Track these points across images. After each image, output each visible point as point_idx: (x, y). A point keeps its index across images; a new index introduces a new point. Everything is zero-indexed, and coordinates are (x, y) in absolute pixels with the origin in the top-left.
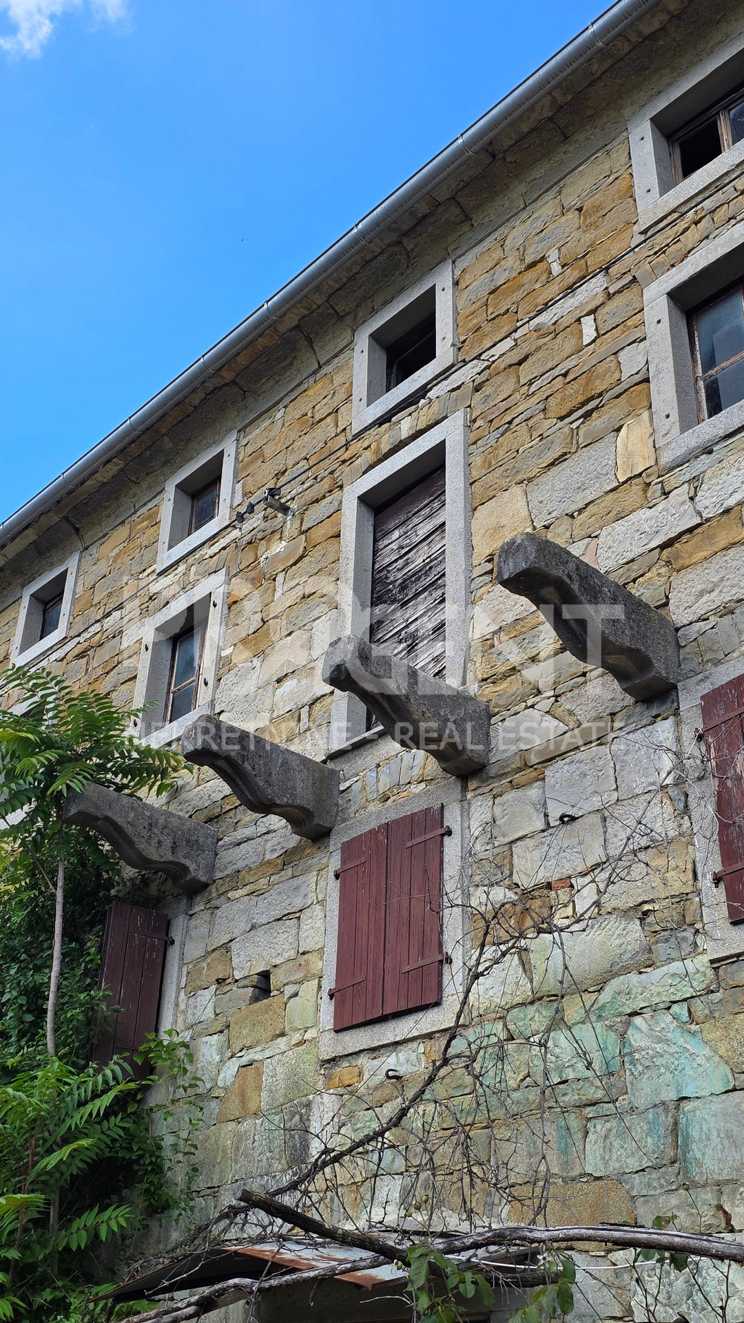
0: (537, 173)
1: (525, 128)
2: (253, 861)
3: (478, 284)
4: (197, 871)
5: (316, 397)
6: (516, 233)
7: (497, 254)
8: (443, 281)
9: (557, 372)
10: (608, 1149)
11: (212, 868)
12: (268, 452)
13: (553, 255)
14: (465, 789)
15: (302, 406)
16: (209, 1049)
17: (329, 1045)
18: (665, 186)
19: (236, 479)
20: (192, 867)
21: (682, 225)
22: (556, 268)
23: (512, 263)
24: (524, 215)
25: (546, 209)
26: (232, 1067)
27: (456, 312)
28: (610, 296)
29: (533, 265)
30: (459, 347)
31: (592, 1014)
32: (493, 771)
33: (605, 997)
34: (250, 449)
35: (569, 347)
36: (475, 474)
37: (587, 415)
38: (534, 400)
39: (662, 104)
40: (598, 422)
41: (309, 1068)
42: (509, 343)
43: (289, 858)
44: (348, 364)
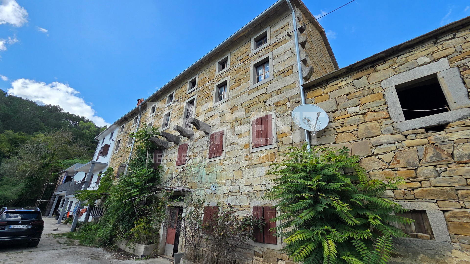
0: (207, 66)
1: (205, 60)
2: (171, 146)
3: (201, 78)
4: (165, 146)
5: (183, 88)
6: (205, 72)
7: (203, 75)
8: (197, 76)
9: (206, 92)
10: (196, 179)
11: (167, 146)
12: (178, 94)
13: (208, 77)
14: (191, 141)
15: (182, 89)
16: (165, 167)
17: (176, 167)
18: (219, 71)
19: (175, 97)
20: (164, 146)
21: (219, 77)
22: (208, 79)
23: (204, 77)
24: (206, 70)
25: (208, 70)
26: (167, 169)
27: (198, 81)
28: (212, 84)
29: (206, 77)
30: (198, 86)
31: (198, 166)
32: (193, 139)
33: (198, 165)
34: (177, 93)
35: (207, 89)
36: (197, 103)
37: (208, 98)
38: (203, 95)
39: (219, 61)
40: (208, 100)
41: (174, 169)
42: (202, 87)
43: (174, 146)
44: (187, 85)
